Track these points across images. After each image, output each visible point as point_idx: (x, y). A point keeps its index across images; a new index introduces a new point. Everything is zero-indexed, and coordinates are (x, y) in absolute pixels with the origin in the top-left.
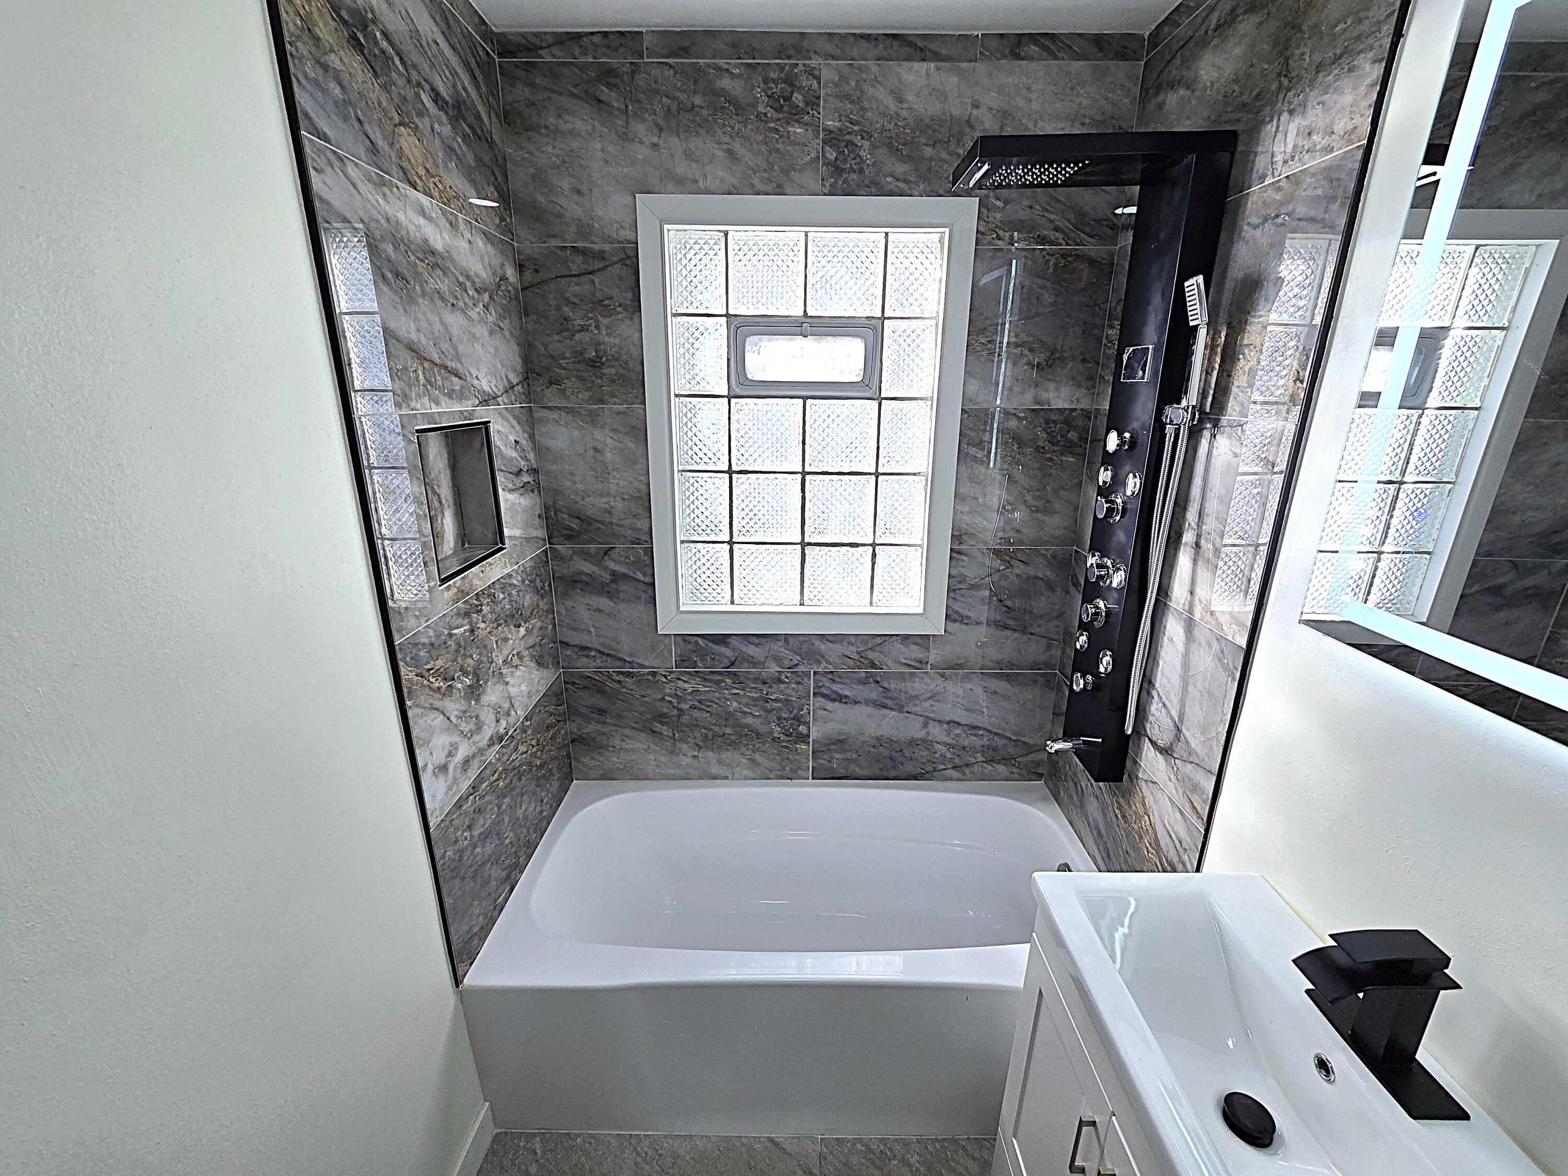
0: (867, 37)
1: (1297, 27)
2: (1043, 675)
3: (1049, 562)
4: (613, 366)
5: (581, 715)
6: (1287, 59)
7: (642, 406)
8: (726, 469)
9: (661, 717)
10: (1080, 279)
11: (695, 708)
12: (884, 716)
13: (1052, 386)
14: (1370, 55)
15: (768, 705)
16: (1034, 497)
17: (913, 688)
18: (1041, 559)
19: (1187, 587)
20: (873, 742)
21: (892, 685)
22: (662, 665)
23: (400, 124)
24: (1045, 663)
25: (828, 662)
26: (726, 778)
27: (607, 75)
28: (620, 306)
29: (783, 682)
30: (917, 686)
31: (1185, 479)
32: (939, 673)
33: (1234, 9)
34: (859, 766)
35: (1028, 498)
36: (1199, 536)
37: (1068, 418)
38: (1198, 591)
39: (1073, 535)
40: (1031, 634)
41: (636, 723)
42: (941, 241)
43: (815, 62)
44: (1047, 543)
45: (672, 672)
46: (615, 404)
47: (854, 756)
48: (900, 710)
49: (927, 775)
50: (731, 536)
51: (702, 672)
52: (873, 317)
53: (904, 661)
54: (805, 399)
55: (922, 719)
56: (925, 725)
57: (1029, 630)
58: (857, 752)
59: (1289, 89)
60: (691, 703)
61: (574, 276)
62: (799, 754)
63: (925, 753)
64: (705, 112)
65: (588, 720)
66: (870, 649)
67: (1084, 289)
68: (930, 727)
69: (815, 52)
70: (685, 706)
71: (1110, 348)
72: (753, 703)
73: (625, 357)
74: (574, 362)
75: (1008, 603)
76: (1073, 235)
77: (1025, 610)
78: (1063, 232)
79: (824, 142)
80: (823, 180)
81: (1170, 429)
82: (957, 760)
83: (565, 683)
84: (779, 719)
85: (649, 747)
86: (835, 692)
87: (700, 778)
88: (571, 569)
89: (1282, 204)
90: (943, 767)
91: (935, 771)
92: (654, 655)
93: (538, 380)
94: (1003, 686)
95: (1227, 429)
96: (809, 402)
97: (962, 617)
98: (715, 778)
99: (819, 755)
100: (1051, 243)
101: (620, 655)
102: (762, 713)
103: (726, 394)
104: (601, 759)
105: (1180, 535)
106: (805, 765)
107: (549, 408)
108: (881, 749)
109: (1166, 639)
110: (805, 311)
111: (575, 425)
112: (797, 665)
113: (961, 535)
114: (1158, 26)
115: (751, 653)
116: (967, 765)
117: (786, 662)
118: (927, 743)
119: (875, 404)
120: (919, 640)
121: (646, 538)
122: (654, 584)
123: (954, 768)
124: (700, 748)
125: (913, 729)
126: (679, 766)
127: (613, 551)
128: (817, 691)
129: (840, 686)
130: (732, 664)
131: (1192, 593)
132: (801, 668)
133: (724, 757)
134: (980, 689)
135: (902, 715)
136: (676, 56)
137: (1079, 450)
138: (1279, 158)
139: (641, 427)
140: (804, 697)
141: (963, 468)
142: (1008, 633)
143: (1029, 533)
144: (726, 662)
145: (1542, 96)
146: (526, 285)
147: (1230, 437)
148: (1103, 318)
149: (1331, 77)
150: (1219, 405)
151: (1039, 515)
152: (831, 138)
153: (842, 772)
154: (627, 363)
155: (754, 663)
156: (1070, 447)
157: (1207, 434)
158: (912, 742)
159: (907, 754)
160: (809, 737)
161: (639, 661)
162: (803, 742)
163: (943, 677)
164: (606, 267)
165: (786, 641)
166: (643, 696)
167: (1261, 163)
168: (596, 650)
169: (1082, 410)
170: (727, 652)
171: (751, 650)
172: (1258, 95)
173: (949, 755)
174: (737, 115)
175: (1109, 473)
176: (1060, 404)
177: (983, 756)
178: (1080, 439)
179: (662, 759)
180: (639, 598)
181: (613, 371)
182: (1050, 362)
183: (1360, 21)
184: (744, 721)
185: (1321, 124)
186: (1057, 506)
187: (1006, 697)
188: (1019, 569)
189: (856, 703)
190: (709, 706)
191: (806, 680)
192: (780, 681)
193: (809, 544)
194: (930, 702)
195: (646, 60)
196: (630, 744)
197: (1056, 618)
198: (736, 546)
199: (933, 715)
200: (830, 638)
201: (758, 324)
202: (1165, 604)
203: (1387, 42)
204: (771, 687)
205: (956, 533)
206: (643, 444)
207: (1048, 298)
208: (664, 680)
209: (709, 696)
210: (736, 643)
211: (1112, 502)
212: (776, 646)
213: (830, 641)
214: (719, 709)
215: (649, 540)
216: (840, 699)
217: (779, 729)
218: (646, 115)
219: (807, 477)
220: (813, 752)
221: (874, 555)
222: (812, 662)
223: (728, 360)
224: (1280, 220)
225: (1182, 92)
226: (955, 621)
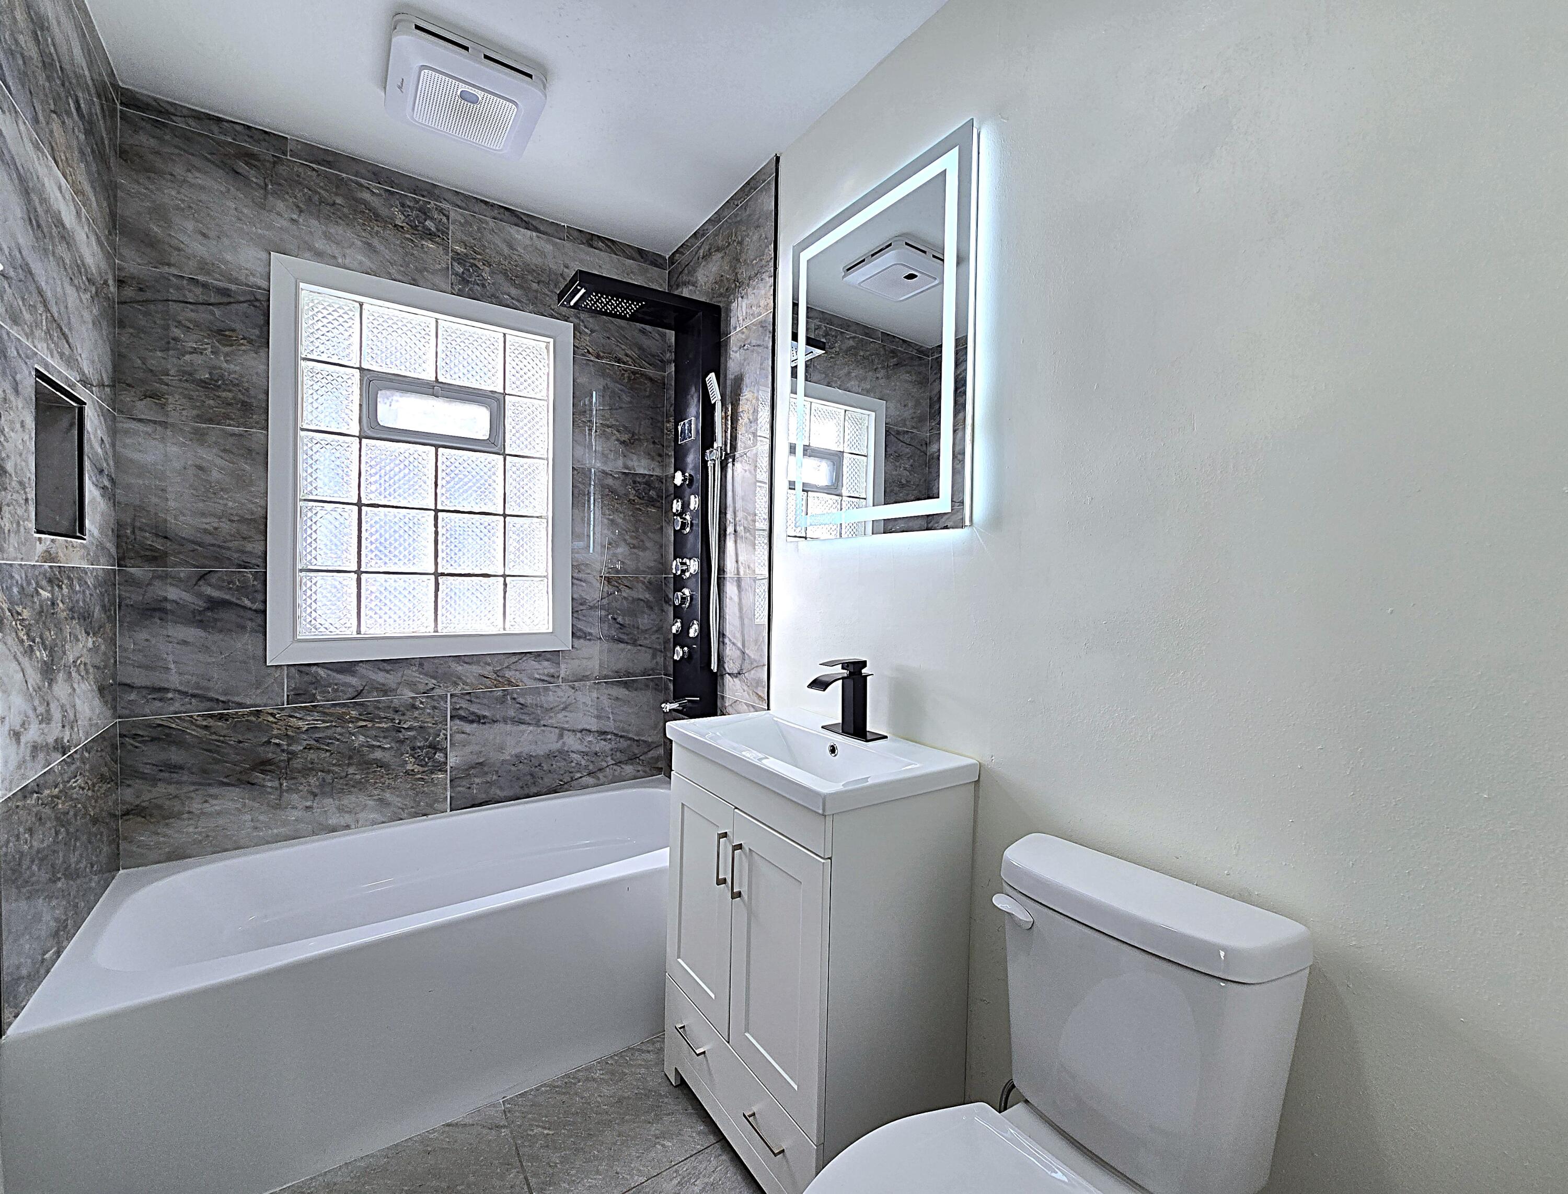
0: (486, 203)
1: (738, 260)
2: (652, 680)
3: (647, 587)
4: (230, 391)
5: (143, 777)
6: (736, 274)
7: (265, 432)
8: (355, 501)
9: (264, 766)
10: (645, 390)
11: (310, 749)
12: (523, 732)
13: (635, 457)
14: (767, 274)
15: (400, 734)
16: (631, 537)
17: (547, 702)
18: (640, 584)
19: (734, 560)
20: (514, 760)
21: (529, 700)
22: (270, 702)
23: (54, 112)
24: (653, 669)
25: (465, 683)
26: (348, 827)
27: (249, 157)
28: (244, 338)
29: (417, 708)
30: (551, 699)
31: (723, 497)
32: (570, 686)
33: (710, 249)
34: (501, 788)
35: (627, 537)
36: (735, 526)
37: (648, 482)
38: (741, 559)
39: (660, 566)
40: (640, 645)
41: (227, 777)
42: (547, 348)
43: (444, 205)
44: (644, 572)
45: (283, 709)
46: (229, 425)
47: (495, 777)
48: (537, 725)
49: (566, 786)
50: (359, 565)
51: (321, 706)
52: (496, 392)
53: (538, 676)
54: (437, 447)
55: (557, 731)
56: (561, 736)
57: (638, 642)
58: (497, 772)
59: (740, 287)
60: (305, 743)
61: (190, 303)
62: (436, 785)
63: (563, 764)
64: (345, 210)
65: (154, 781)
66: (507, 667)
67: (648, 397)
68: (565, 737)
69: (445, 199)
70: (295, 748)
71: (669, 435)
72: (382, 735)
73: (246, 385)
74: (180, 380)
75: (620, 619)
76: (638, 361)
77: (633, 626)
78: (631, 358)
79: (453, 258)
80: (452, 284)
81: (710, 464)
82: (591, 767)
83: (122, 736)
84: (413, 749)
85: (244, 805)
86: (473, 713)
87: (314, 833)
88: (148, 595)
89: (746, 340)
90: (579, 775)
91: (572, 780)
92: (259, 691)
93: (130, 391)
94: (622, 692)
95: (740, 459)
96: (441, 450)
97: (585, 633)
98: (334, 829)
99: (457, 782)
100: (624, 363)
101: (212, 694)
102: (393, 745)
103: (358, 435)
104: (169, 832)
105: (725, 530)
106: (442, 796)
107: (140, 420)
108: (521, 766)
109: (728, 600)
110: (436, 377)
111: (174, 441)
112: (433, 689)
113: (579, 565)
114: (673, 254)
115: (382, 680)
116: (600, 770)
117: (422, 688)
118: (563, 754)
119: (501, 457)
120: (549, 656)
121: (259, 561)
122: (265, 612)
123: (589, 774)
124: (315, 795)
125: (547, 741)
126: (285, 823)
127: (212, 574)
128: (453, 714)
129: (479, 706)
130: (359, 694)
131: (737, 562)
132: (438, 692)
133: (345, 802)
134: (606, 697)
135: (539, 730)
136: (319, 164)
137: (658, 504)
138: (741, 318)
139: (263, 451)
140: (441, 723)
141: (576, 511)
142: (622, 646)
143: (631, 564)
144: (351, 692)
145: (851, 343)
146: (123, 299)
147: (741, 462)
148: (663, 416)
149: (755, 283)
150: (734, 448)
151: (636, 551)
152: (458, 258)
153: (483, 797)
154: (247, 390)
155: (385, 690)
156: (652, 502)
157: (730, 465)
158: (550, 756)
159: (545, 768)
160: (446, 763)
161: (237, 699)
162: (440, 770)
163: (573, 688)
164: (230, 303)
165: (421, 665)
166: (240, 742)
167: (733, 321)
168: (175, 690)
169: (657, 476)
170: (353, 681)
171: (380, 677)
172: (727, 289)
173: (583, 762)
174: (376, 220)
175: (680, 503)
176: (641, 471)
177: (612, 759)
178: (658, 496)
179: (262, 818)
180: (243, 628)
181: (230, 395)
182: (632, 441)
183: (761, 260)
184: (372, 756)
185: (755, 303)
186: (649, 544)
187: (626, 702)
188: (626, 593)
189: (495, 722)
190: (328, 744)
191: (442, 703)
192: (414, 707)
193: (443, 574)
194: (564, 713)
195: (289, 158)
196: (215, 806)
197: (657, 631)
198: (364, 576)
199: (566, 726)
200: (466, 659)
201: (391, 381)
202: (724, 578)
203: (772, 269)
204: (404, 714)
205: (575, 564)
206: (261, 469)
207: (626, 398)
208: (271, 719)
209: (329, 732)
210: (364, 671)
211: (685, 519)
212: (410, 672)
213: (466, 663)
214: (342, 746)
215: (261, 564)
216: (478, 719)
217: (413, 760)
218: (287, 196)
219: (440, 514)
220: (451, 781)
221: (505, 585)
222: (449, 684)
223: (361, 405)
224: (745, 347)
225: (691, 288)
226: (579, 638)
